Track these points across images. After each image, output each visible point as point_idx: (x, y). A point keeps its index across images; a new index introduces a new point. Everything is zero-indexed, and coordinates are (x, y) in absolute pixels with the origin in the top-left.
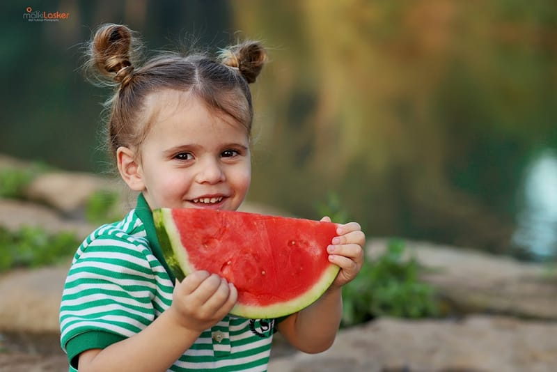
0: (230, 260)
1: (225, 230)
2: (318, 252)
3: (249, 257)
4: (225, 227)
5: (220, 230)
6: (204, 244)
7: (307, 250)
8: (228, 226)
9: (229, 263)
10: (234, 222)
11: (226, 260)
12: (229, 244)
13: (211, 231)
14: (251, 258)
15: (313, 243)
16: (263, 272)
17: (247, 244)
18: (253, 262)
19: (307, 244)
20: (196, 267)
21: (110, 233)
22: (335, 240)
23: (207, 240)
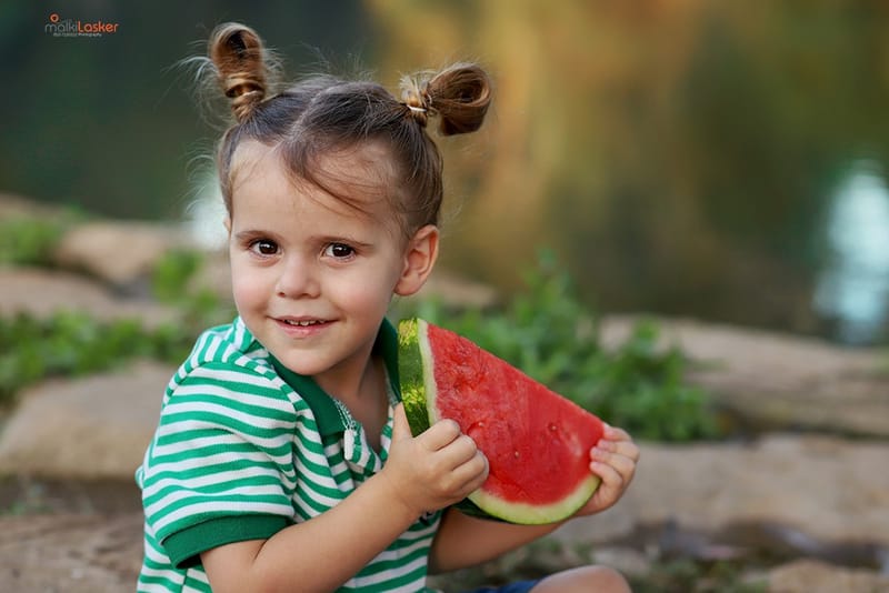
0: (483, 421)
1: (482, 379)
2: (578, 452)
3: (502, 425)
4: (483, 373)
5: (477, 376)
6: (455, 387)
7: (567, 443)
8: (487, 374)
9: (480, 424)
10: (494, 371)
11: (477, 420)
12: (485, 400)
13: (468, 372)
14: (505, 429)
15: (574, 438)
16: (517, 454)
17: (505, 407)
18: (507, 435)
19: (568, 437)
20: (443, 415)
21: (224, 360)
22: (601, 443)
23: (461, 383)
